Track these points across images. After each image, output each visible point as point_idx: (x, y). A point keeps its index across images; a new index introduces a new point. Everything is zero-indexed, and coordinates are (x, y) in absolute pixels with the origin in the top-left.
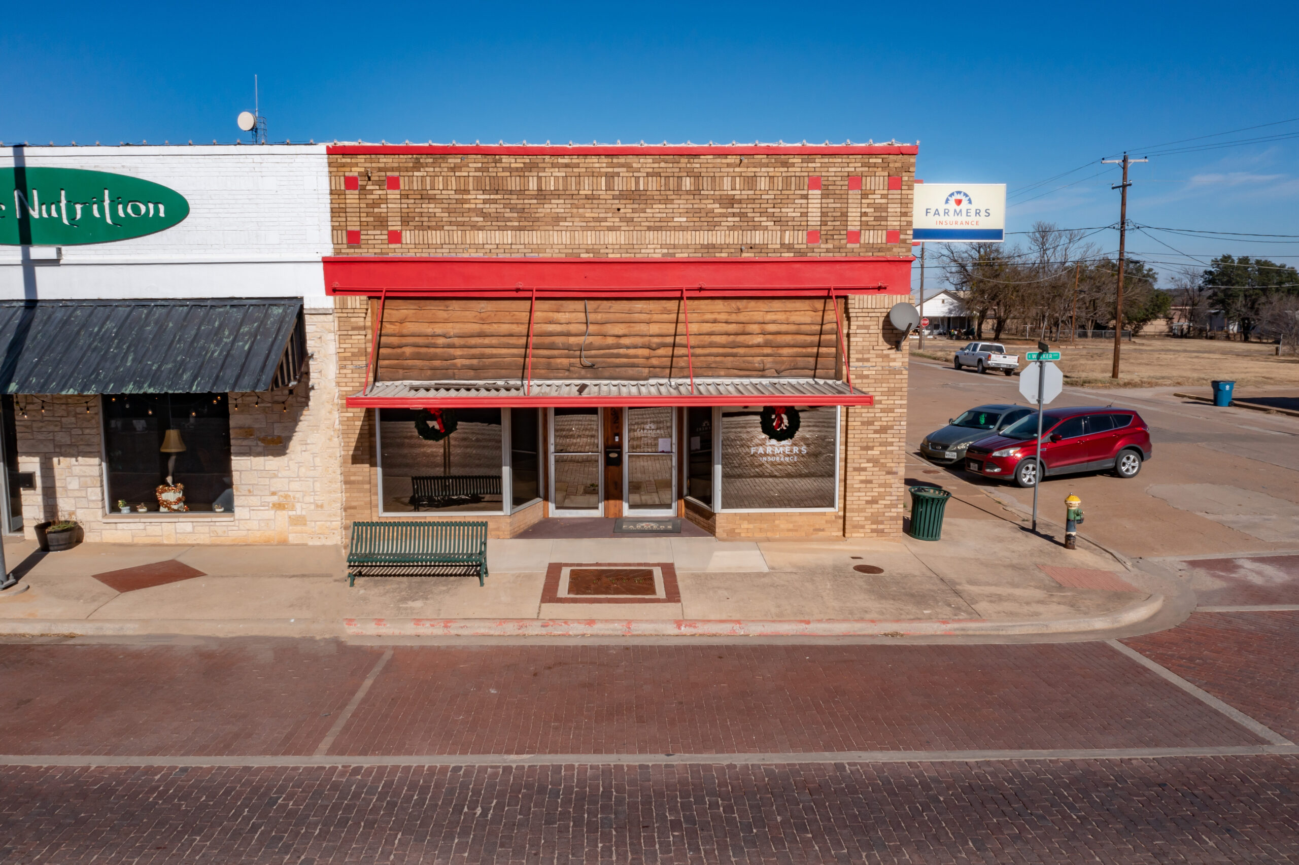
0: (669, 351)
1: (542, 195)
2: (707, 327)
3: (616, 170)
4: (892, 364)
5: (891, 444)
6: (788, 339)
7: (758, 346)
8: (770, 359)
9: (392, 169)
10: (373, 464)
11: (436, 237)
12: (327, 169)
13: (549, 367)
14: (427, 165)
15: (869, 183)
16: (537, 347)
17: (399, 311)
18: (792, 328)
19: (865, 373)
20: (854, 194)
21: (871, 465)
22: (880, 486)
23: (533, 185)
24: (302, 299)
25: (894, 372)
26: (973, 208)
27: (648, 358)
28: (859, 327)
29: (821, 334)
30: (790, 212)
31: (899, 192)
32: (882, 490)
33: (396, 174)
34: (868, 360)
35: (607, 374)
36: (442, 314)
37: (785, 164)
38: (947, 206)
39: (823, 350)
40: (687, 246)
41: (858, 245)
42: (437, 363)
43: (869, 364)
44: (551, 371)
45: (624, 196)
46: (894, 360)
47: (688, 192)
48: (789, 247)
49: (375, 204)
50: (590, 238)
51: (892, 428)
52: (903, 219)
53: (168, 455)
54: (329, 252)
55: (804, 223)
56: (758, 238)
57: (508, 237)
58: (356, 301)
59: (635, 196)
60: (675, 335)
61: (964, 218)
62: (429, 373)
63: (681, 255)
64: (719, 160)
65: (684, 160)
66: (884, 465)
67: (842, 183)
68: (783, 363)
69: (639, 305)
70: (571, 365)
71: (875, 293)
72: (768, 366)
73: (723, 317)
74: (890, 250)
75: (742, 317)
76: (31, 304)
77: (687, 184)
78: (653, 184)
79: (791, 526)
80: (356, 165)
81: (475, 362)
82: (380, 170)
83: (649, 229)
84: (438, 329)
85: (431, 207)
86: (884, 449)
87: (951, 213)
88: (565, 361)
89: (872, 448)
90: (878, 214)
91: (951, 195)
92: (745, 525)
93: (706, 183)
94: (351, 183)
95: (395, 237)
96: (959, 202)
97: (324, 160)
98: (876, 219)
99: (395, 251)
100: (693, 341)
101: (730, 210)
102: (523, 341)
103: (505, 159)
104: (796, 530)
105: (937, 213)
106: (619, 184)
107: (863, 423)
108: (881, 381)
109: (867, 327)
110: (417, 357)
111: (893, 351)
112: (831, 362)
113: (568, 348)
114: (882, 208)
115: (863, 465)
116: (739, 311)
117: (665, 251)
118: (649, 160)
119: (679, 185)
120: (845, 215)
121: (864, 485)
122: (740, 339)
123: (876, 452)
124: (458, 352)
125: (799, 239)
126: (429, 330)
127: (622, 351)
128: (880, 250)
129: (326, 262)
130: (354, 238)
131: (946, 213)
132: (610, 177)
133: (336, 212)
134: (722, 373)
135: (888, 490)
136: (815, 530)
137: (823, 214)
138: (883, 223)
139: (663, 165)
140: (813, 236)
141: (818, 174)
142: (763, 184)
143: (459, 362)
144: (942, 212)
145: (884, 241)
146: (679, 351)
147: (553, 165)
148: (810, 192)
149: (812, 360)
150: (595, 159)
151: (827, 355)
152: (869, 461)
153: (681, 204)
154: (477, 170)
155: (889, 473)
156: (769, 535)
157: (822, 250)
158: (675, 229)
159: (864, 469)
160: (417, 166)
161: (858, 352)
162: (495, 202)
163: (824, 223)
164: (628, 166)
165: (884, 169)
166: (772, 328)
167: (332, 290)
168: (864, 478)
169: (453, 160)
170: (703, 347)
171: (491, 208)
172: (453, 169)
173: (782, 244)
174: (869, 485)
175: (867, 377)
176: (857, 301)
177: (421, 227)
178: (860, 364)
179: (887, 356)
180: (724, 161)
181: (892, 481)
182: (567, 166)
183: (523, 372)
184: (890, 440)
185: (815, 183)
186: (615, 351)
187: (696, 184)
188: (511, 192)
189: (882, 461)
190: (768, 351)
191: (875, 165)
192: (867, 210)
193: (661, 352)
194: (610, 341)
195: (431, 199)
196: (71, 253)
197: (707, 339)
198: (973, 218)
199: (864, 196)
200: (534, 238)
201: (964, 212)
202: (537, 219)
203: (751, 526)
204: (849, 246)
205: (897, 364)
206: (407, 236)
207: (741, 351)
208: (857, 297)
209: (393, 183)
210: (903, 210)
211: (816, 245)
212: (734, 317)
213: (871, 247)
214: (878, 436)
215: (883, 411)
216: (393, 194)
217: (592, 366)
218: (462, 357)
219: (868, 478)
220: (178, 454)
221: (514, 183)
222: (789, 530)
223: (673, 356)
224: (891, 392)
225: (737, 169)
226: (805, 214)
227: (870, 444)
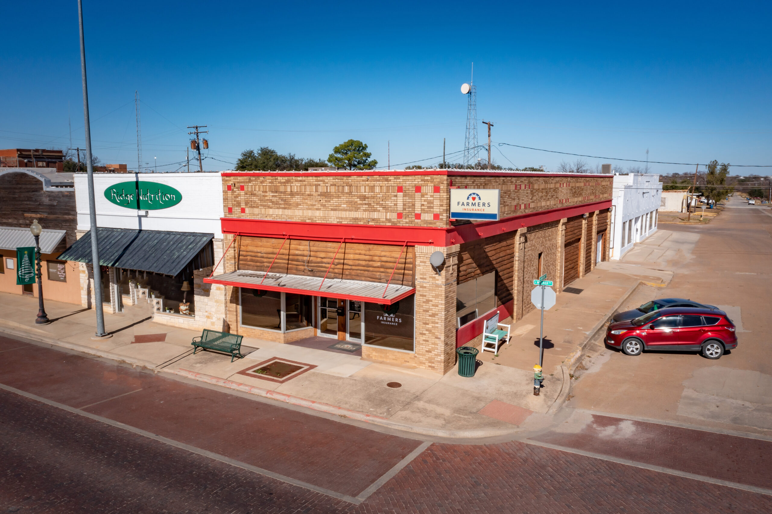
0: (341, 266)
1: (292, 194)
2: (357, 257)
3: (319, 183)
4: (437, 282)
5: (437, 323)
6: (391, 265)
7: (378, 267)
8: (383, 274)
9: (242, 182)
10: (238, 304)
11: (256, 211)
12: (221, 182)
13: (297, 270)
14: (253, 181)
15: (424, 189)
16: (293, 260)
17: (246, 241)
18: (393, 260)
19: (424, 285)
20: (418, 195)
21: (428, 332)
22: (433, 344)
23: (289, 189)
24: (213, 234)
25: (438, 286)
26: (481, 202)
27: (334, 269)
28: (421, 262)
29: (405, 264)
30: (389, 203)
31: (439, 194)
32: (433, 346)
33: (243, 184)
34: (425, 279)
35: (318, 275)
36: (260, 244)
37: (387, 180)
38: (468, 201)
39: (406, 272)
40: (346, 218)
41: (420, 221)
42: (258, 264)
43: (426, 281)
44: (298, 272)
45: (322, 194)
46: (438, 280)
47: (347, 193)
48: (389, 220)
49: (236, 197)
50: (309, 213)
51: (437, 315)
52: (441, 208)
53: (184, 292)
54: (223, 216)
55: (396, 209)
56: (375, 215)
57: (280, 212)
58: (231, 236)
59: (325, 195)
60: (344, 259)
61: (476, 207)
62: (256, 268)
63: (345, 222)
64: (359, 178)
65: (345, 178)
66: (434, 333)
67: (412, 189)
68: (389, 276)
69: (330, 244)
70: (305, 269)
71: (428, 245)
72: (382, 277)
73: (363, 252)
74: (435, 223)
75: (371, 253)
76: (140, 231)
77: (346, 189)
78: (333, 189)
79: (394, 357)
80: (230, 180)
81: (270, 265)
82: (238, 182)
83: (332, 210)
84: (259, 250)
85: (254, 198)
86: (434, 325)
87: (470, 204)
88: (302, 267)
89: (428, 324)
90: (429, 205)
91: (470, 195)
92: (375, 354)
93: (354, 189)
94: (229, 188)
95: (243, 211)
96: (474, 199)
97: (220, 178)
98: (429, 207)
99: (244, 217)
100: (350, 262)
101: (364, 202)
102: (287, 257)
103: (279, 178)
104: (396, 360)
105: (463, 204)
106: (320, 189)
107: (424, 311)
108: (433, 290)
109: (425, 262)
110: (252, 261)
111: (437, 275)
112: (410, 278)
113: (303, 262)
114: (430, 202)
116: (370, 250)
117: (338, 220)
118: (331, 178)
119: (343, 190)
120: (414, 205)
121: (424, 342)
122: (371, 263)
123: (430, 326)
124: (265, 260)
125: (393, 216)
126: (255, 249)
127: (323, 265)
128: (430, 223)
129: (222, 220)
130: (230, 210)
131: (468, 204)
132: (317, 186)
133: (225, 199)
134: (363, 279)
135: (436, 346)
136: (405, 361)
137: (404, 205)
138: (431, 210)
139: (337, 180)
140: (400, 216)
141: (401, 185)
142: (377, 190)
143: (266, 264)
144: (465, 204)
145: (432, 219)
146: (346, 267)
147: (296, 181)
148: (398, 194)
149: (402, 276)
150: (310, 178)
151: (408, 275)
152: (427, 330)
153: (344, 199)
154: (270, 183)
155: (436, 338)
156: (385, 360)
157: (404, 222)
158: (342, 210)
159: (425, 334)
160: (250, 181)
161: (421, 274)
162: (275, 196)
163: (404, 209)
164: (323, 181)
165: (432, 182)
166: (384, 259)
167: (224, 232)
168: (424, 338)
169: (261, 179)
170: (355, 266)
171: (274, 199)
172: (262, 182)
173: (386, 219)
174: (427, 343)
175: (425, 287)
176: (419, 249)
177: (252, 207)
178: (422, 280)
179: (435, 277)
180: (361, 179)
181: (438, 342)
182: (301, 181)
183: (287, 271)
184: (436, 321)
185: (400, 189)
186: (321, 265)
187: (350, 189)
188: (281, 192)
189: (433, 331)
190: (382, 270)
191: (427, 180)
192: (424, 203)
193: (339, 266)
194: (319, 260)
195: (254, 195)
196: (151, 213)
197: (357, 262)
198: (481, 207)
199: (423, 196)
200: (288, 212)
201: (477, 204)
202: (290, 205)
203: (377, 355)
204: (416, 221)
205: (439, 282)
206: (247, 210)
207: (371, 269)
208: (419, 246)
209: (242, 188)
210: (441, 203)
211: (401, 220)
212: (368, 253)
213: (426, 222)
214: (431, 318)
215: (433, 305)
216: (242, 193)
217: (312, 271)
218: (266, 262)
219: (427, 339)
220: (187, 291)
221: (282, 189)
222: (393, 359)
223: (343, 269)
224: (437, 296)
225: (367, 183)
226: (396, 205)
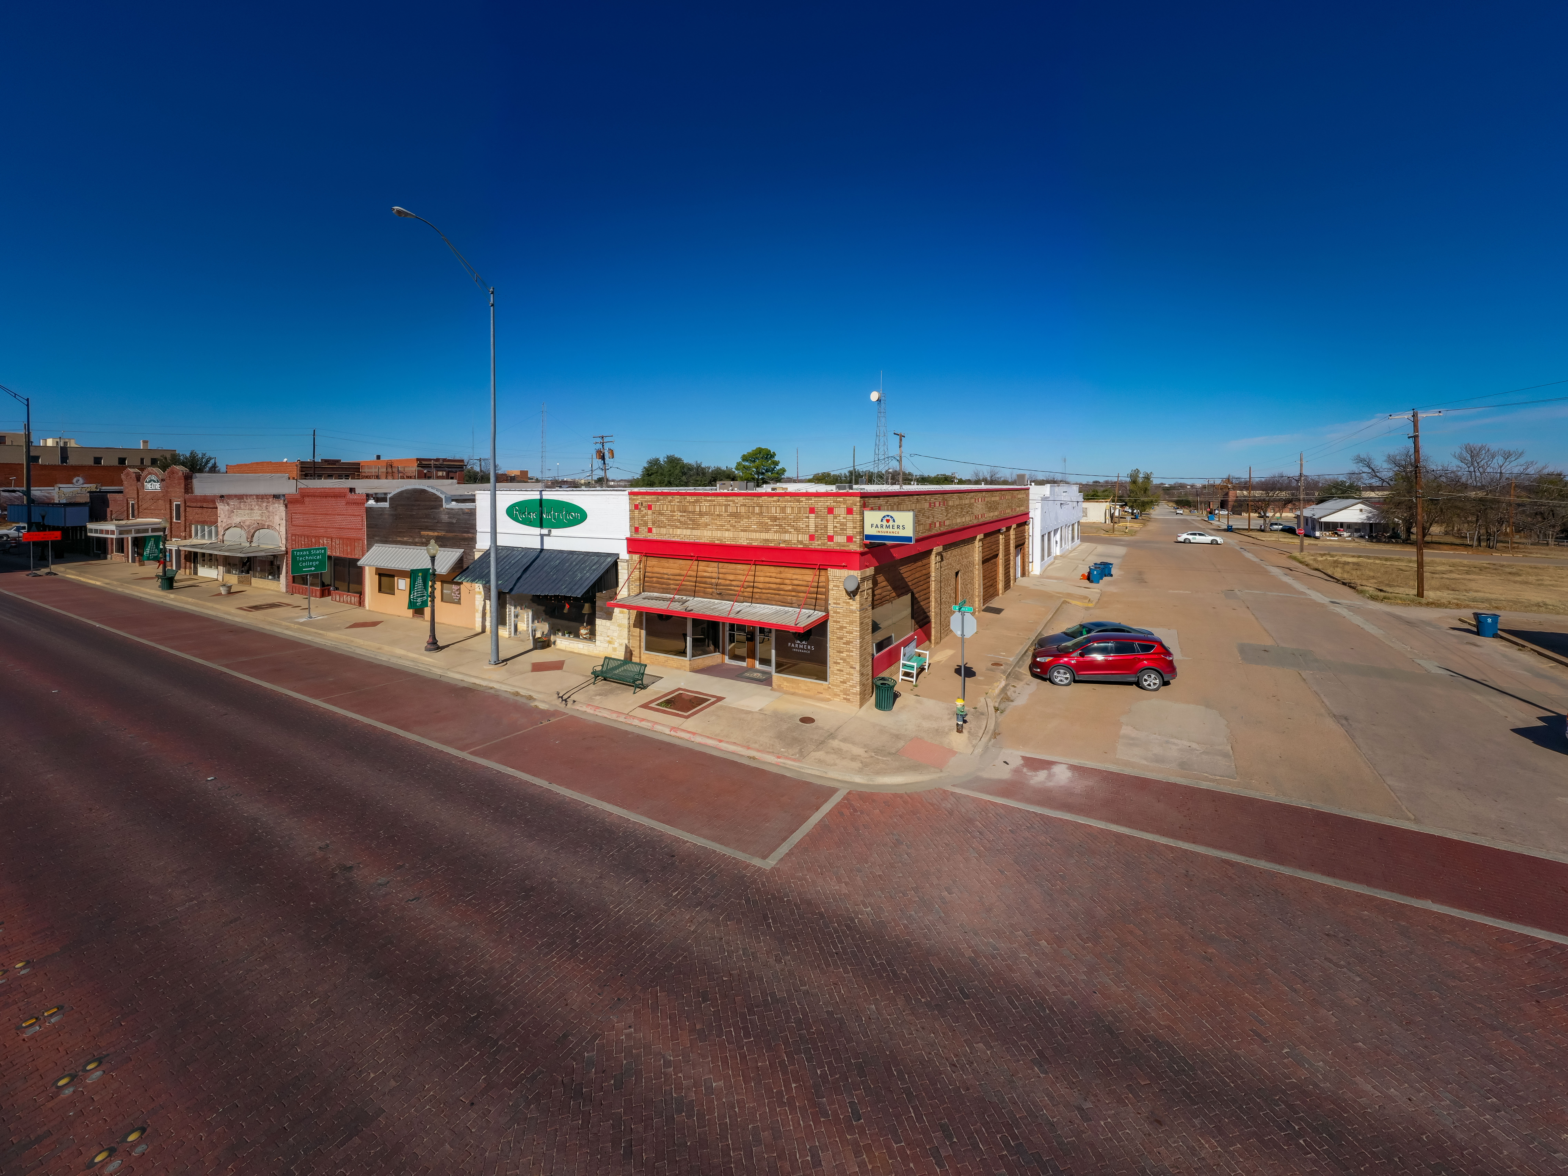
0: (750, 590)
1: (701, 514)
2: (768, 579)
3: (729, 503)
4: (851, 607)
5: (852, 651)
6: (803, 588)
7: (789, 591)
8: (795, 598)
9: (649, 502)
10: (641, 628)
11: (663, 531)
12: (628, 501)
13: (705, 593)
14: (661, 500)
15: (836, 511)
16: (701, 582)
17: (652, 562)
18: (804, 583)
19: (838, 611)
20: (830, 516)
21: (842, 661)
22: (848, 674)
23: (698, 509)
24: (618, 554)
25: (852, 612)
26: (896, 524)
27: (743, 592)
28: (834, 586)
29: (818, 588)
30: (801, 525)
31: (852, 516)
32: (848, 676)
33: (651, 503)
34: (839, 604)
35: (726, 598)
36: (667, 565)
37: (799, 501)
38: (882, 523)
39: (819, 596)
40: (757, 540)
41: (832, 543)
42: (664, 586)
43: (840, 606)
44: (706, 595)
45: (732, 515)
46: (852, 605)
47: (757, 514)
48: (801, 542)
49: (643, 516)
50: (719, 534)
51: (852, 642)
52: (854, 530)
53: (585, 614)
54: (628, 536)
55: (807, 531)
56: (787, 537)
57: (688, 532)
58: (636, 557)
59: (735, 515)
60: (754, 582)
61: (891, 530)
62: (661, 590)
63: (755, 544)
64: (770, 499)
65: (755, 498)
66: (848, 663)
67: (824, 511)
68: (801, 600)
69: (739, 566)
70: (713, 592)
71: (842, 569)
72: (794, 602)
73: (774, 575)
74: (848, 546)
75: (782, 576)
76: (542, 550)
77: (757, 510)
78: (743, 510)
79: (806, 688)
80: (638, 499)
81: (678, 587)
82: (646, 502)
83: (742, 531)
84: (665, 571)
85: (662, 518)
86: (848, 653)
87: (884, 527)
88: (710, 590)
89: (842, 652)
90: (842, 527)
91: (884, 517)
92: (785, 684)
93: (764, 509)
94: (636, 507)
95: (650, 530)
96: (888, 521)
97: (627, 497)
98: (841, 529)
99: (650, 537)
100: (761, 586)
101: (775, 523)
102: (695, 579)
103: (688, 498)
104: (809, 691)
105: (877, 526)
106: (730, 509)
107: (838, 638)
108: (847, 616)
109: (838, 587)
110: (658, 583)
111: (851, 600)
112: (823, 602)
113: (712, 584)
114: (842, 524)
115: (838, 661)
116: (781, 573)
117: (748, 541)
118: (741, 498)
119: (754, 510)
120: (826, 527)
121: (839, 672)
122: (782, 586)
123: (844, 655)
124: (672, 582)
125: (805, 538)
126: (661, 571)
127: (732, 588)
128: (843, 546)
129: (627, 539)
130: (637, 530)
131: (882, 526)
132: (726, 506)
133: (632, 519)
134: (774, 603)
135: (851, 677)
136: (818, 692)
137: (816, 526)
138: (844, 532)
139: (747, 501)
140: (812, 538)
141: (813, 506)
142: (789, 511)
143: (672, 586)
144: (879, 526)
145: (845, 541)
146: (755, 590)
147: (705, 501)
148: (810, 515)
149: (814, 601)
150: (720, 498)
151: (821, 599)
152: (841, 659)
153: (754, 519)
154: (678, 502)
155: (852, 667)
156: (797, 691)
157: (816, 545)
158: (752, 531)
159: (839, 663)
160: (658, 500)
161: (834, 599)
162: (684, 516)
163: (816, 531)
164: (733, 501)
165: (844, 503)
166: (796, 582)
167: (629, 552)
168: (839, 668)
169: (670, 498)
170: (766, 589)
171: (683, 519)
172: (670, 502)
173: (798, 541)
174: (841, 673)
175: (839, 613)
176: (832, 572)
177: (659, 527)
178: (835, 606)
179: (849, 603)
180: (772, 499)
181: (853, 672)
182: (710, 501)
183: (694, 594)
184: (851, 649)
185: (812, 510)
186: (730, 587)
187: (761, 510)
188: (690, 512)
189: (848, 660)
190: (793, 594)
191: (840, 502)
192: (837, 525)
193: (748, 590)
194: (728, 582)
195: (662, 514)
196: (554, 532)
197: (768, 585)
198: (896, 530)
199: (835, 518)
200: (697, 533)
201: (891, 527)
202: (699, 525)
203: (788, 685)
204: (829, 543)
205: (854, 608)
206: (654, 530)
207: (782, 592)
208: (832, 570)
209: (650, 507)
210: (854, 525)
211: (813, 542)
212: (778, 576)
213: (839, 544)
214: (845, 646)
215: (847, 632)
216: (650, 512)
217: (720, 594)
218: (673, 584)
219: (841, 669)
220: (588, 614)
221: (691, 508)
222: (806, 690)
223: (753, 592)
224: (851, 623)
225: (778, 503)
226: (808, 526)
227: (841, 650)
